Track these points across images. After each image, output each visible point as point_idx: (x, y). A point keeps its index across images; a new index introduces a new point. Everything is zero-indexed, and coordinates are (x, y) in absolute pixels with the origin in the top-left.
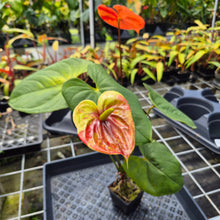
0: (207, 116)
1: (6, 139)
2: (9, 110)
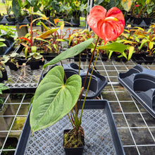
0: (153, 90)
1: (18, 82)
2: (24, 64)
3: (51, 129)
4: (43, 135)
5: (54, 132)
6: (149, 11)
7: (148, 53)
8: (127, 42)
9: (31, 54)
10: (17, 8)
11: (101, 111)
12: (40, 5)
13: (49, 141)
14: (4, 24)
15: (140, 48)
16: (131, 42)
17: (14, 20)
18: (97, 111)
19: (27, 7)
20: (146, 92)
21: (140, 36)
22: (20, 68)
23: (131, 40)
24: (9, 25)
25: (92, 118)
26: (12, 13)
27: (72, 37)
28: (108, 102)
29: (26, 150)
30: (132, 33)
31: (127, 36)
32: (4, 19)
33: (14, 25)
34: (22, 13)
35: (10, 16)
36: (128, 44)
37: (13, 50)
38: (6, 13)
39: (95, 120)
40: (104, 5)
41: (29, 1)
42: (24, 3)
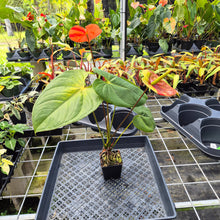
0: (201, 120)
3: (81, 171)
4: (73, 178)
5: (85, 174)
6: (200, 32)
10: (32, 40)
11: (141, 149)
12: (61, 34)
14: (16, 61)
15: (186, 76)
16: (175, 70)
17: (28, 54)
18: (135, 150)
19: (44, 37)
20: (193, 124)
21: (188, 63)
23: (176, 67)
24: (22, 61)
25: (129, 157)
26: (25, 47)
27: (102, 69)
28: (149, 139)
29: (54, 194)
30: (177, 60)
31: (170, 62)
32: (16, 53)
33: (28, 60)
34: (39, 46)
35: (23, 50)
36: (172, 72)
37: (29, 89)
38: (17, 47)
40: (141, 29)
41: (47, 30)
42: (41, 33)
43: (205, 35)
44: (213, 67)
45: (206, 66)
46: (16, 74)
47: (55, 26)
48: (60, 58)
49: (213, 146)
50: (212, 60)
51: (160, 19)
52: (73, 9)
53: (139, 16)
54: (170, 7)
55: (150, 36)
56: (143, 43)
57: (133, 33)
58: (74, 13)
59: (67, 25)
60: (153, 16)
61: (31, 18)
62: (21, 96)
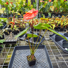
1: (9, 40)
2: (11, 32)
3: (23, 57)
4: (20, 59)
6: (61, 11)
7: (61, 27)
8: (52, 23)
9: (14, 28)
10: (8, 11)
11: (43, 49)
12: (17, 9)
13: (22, 61)
14: (2, 17)
15: (57, 25)
16: (54, 23)
17: (6, 15)
18: (41, 49)
20: (60, 41)
21: (58, 21)
22: (9, 34)
24: (4, 17)
25: (39, 52)
26: (5, 13)
27: (30, 21)
28: (45, 46)
30: (54, 19)
31: (52, 20)
32: (2, 15)
33: (6, 17)
34: (10, 13)
35: (4, 14)
36: (53, 23)
37: (6, 27)
38: (3, 13)
39: (40, 53)
40: (43, 9)
41: (13, 8)
42: (10, 9)
43: (63, 12)
44: (66, 22)
45: (63, 22)
46: (2, 22)
47: (15, 6)
48: (17, 17)
49: (66, 49)
50: (65, 20)
51: (49, 6)
52: (21, 1)
53: (42, 5)
54: (52, 2)
55: (45, 11)
56: (43, 13)
57: (40, 10)
58: (22, 3)
59: (19, 7)
60: (47, 5)
61: (7, 4)
62: (3, 30)
